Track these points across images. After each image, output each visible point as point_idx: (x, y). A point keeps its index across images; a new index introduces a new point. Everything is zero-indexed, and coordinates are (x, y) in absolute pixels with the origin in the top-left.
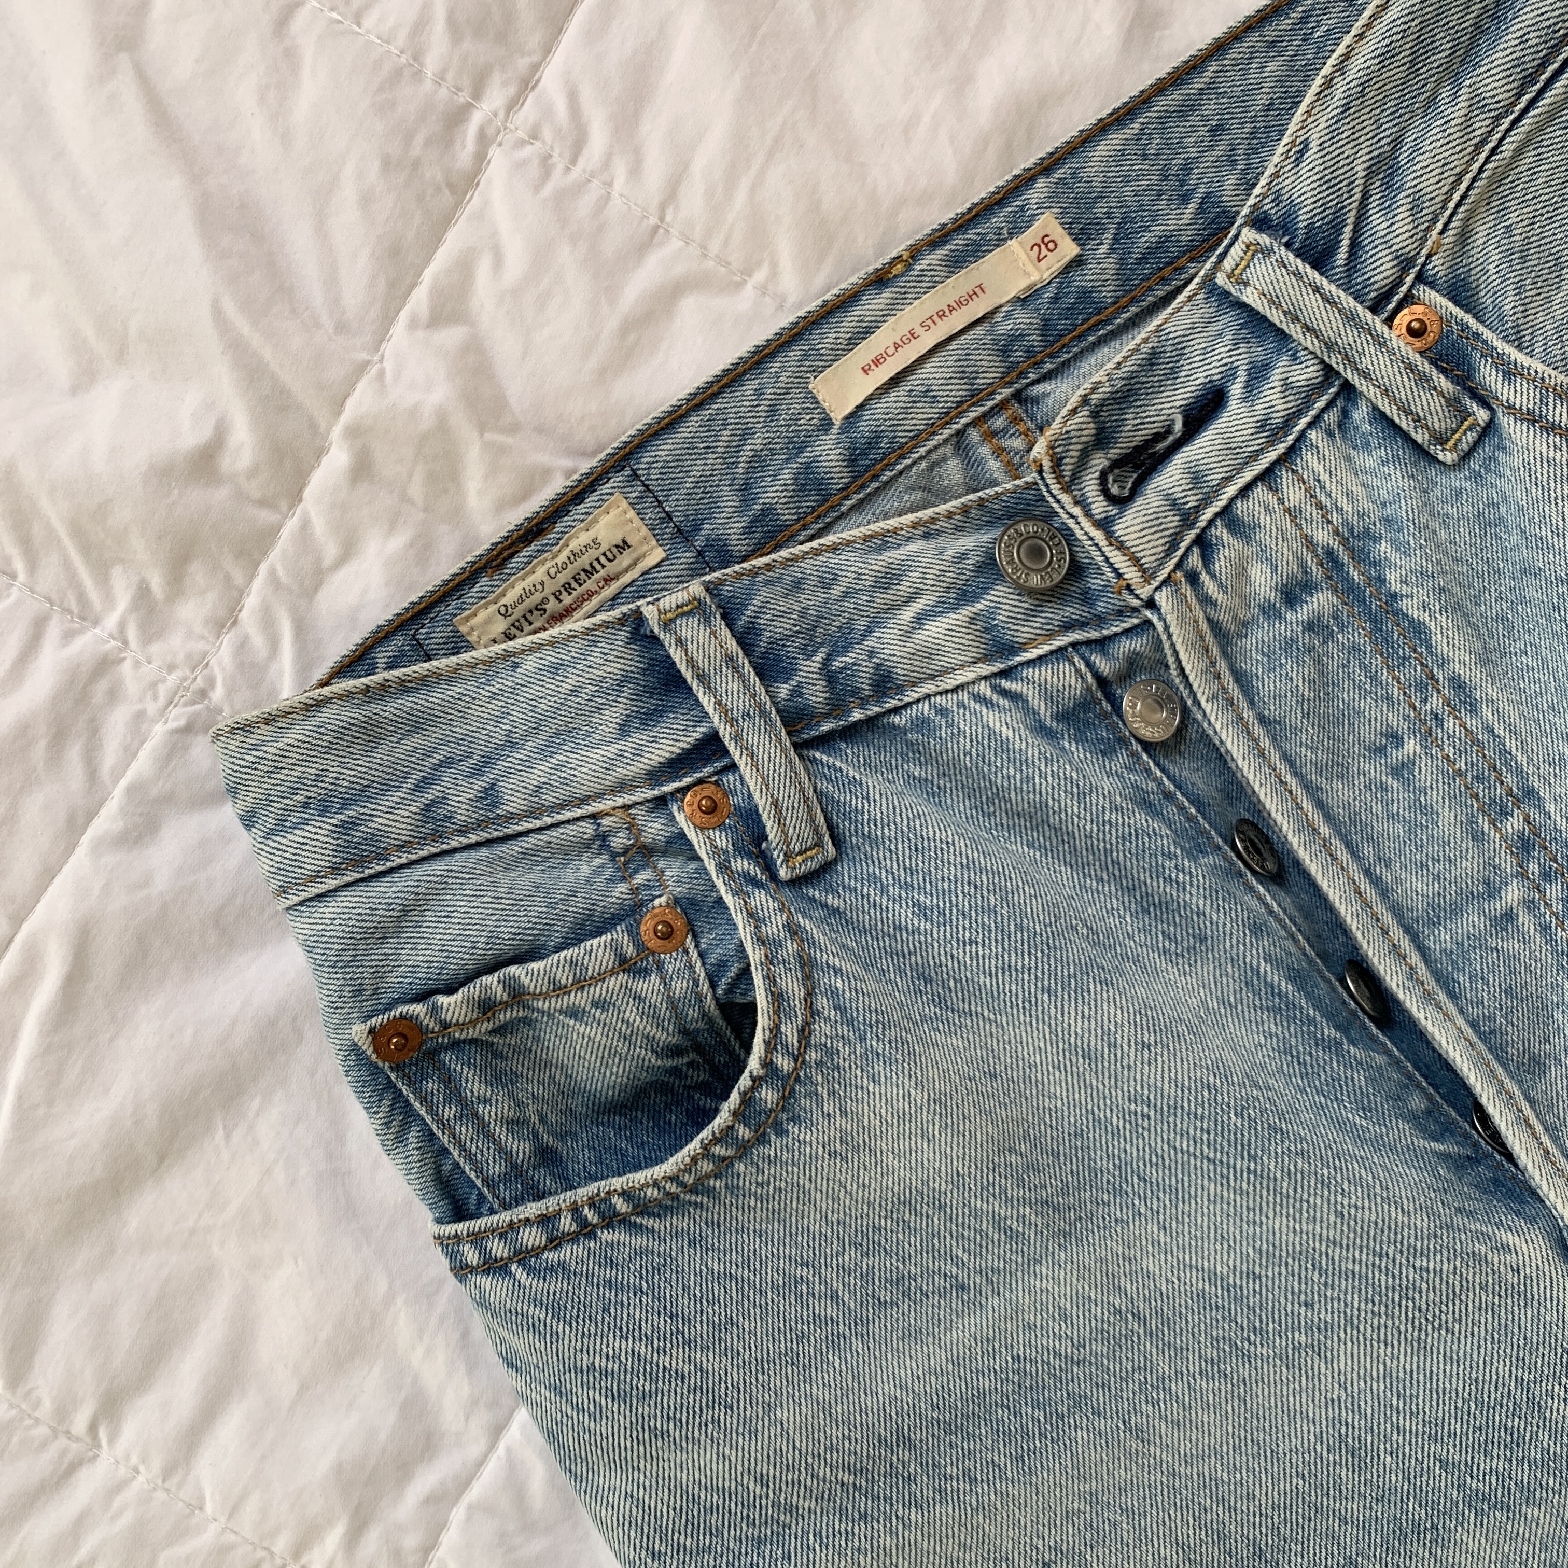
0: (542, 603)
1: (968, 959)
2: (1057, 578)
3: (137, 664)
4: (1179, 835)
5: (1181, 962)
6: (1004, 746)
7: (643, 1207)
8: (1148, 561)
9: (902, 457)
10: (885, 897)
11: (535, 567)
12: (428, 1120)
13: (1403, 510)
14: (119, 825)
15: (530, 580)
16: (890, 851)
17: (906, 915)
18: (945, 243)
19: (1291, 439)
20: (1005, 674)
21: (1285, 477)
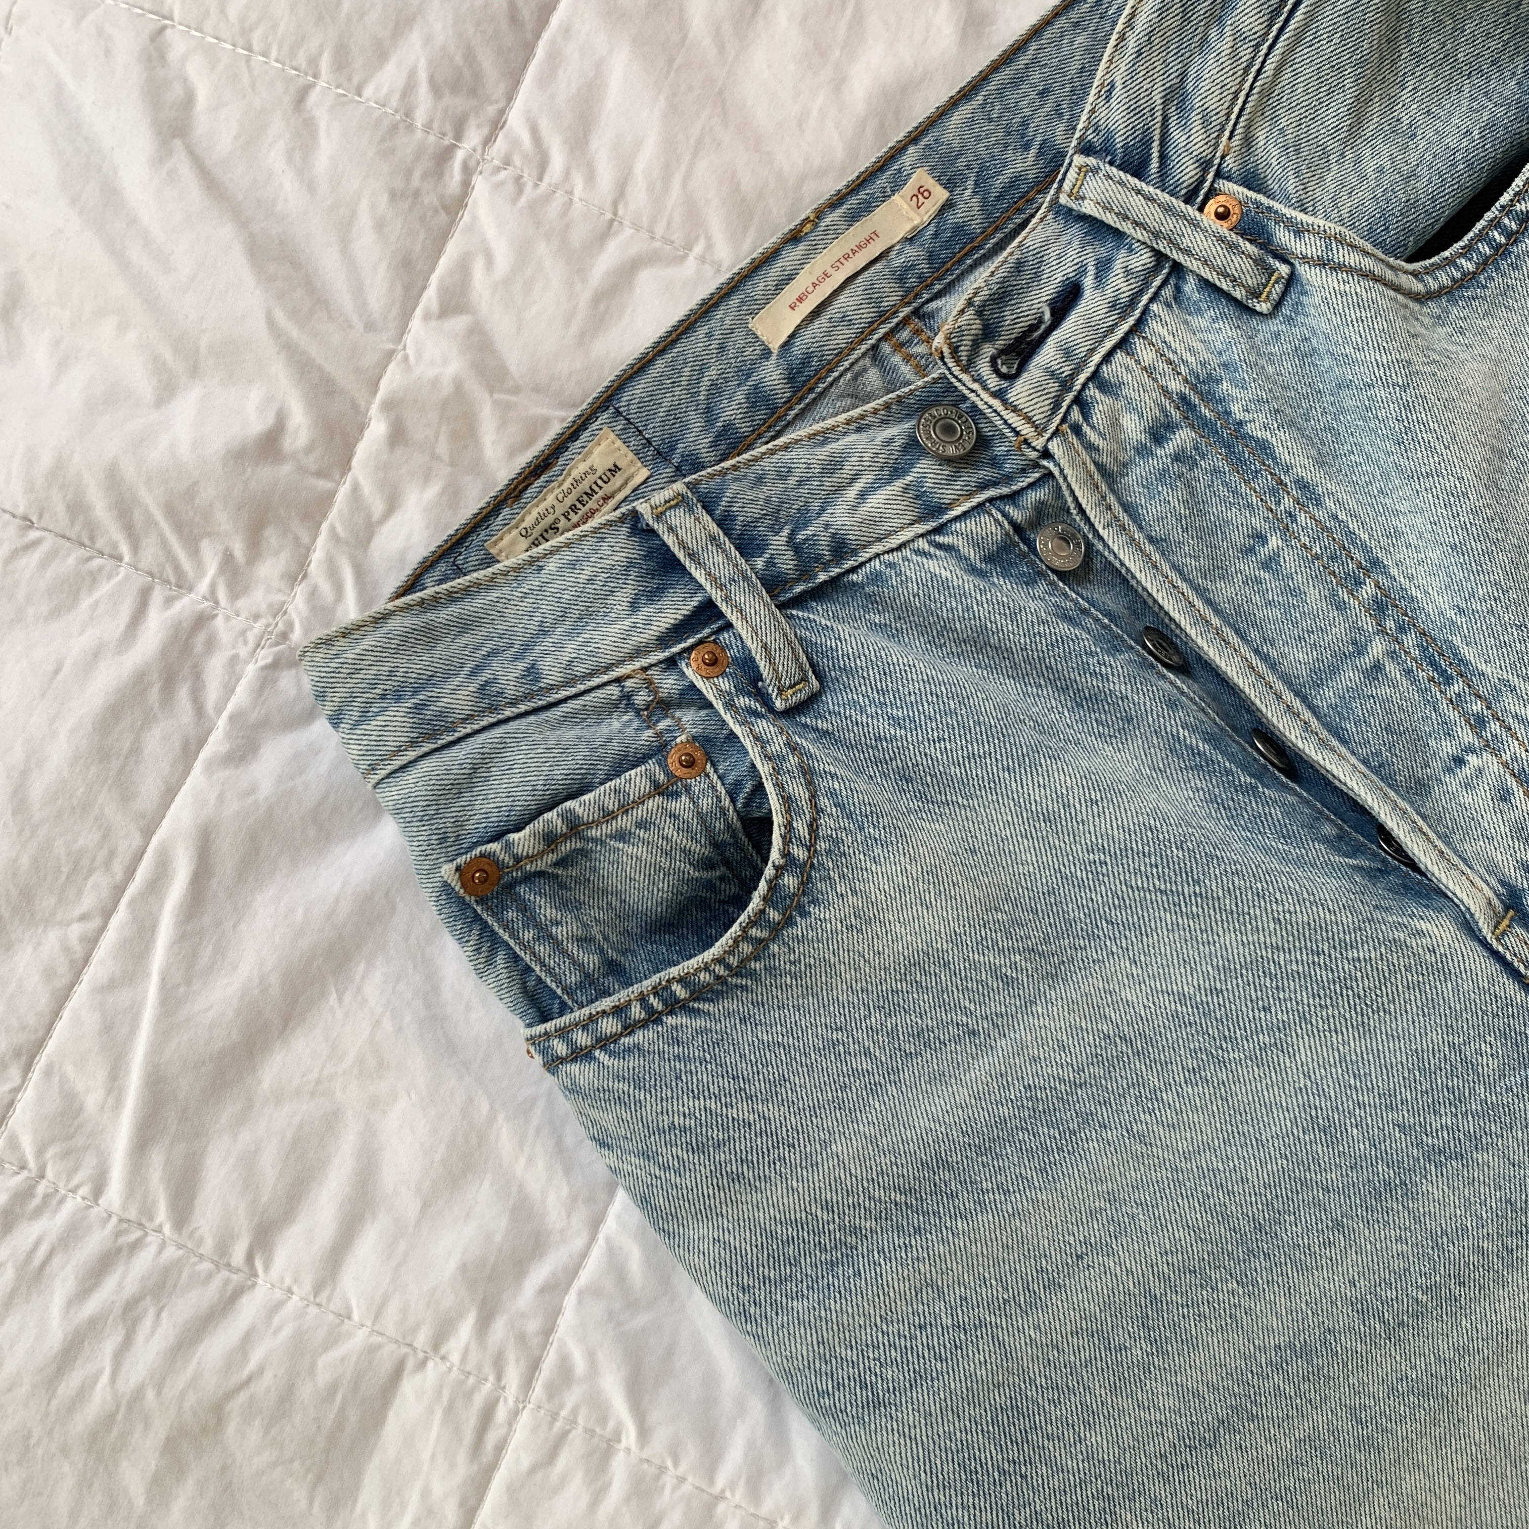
0: (555, 523)
1: (939, 755)
2: (969, 447)
3: (227, 618)
4: (1097, 640)
5: (1114, 741)
6: (945, 585)
7: (699, 993)
8: (1038, 418)
9: (831, 371)
10: (864, 716)
11: (546, 495)
12: (512, 943)
13: (1234, 355)
14: (225, 747)
15: (543, 506)
16: (864, 678)
17: (883, 727)
18: (842, 204)
19: (1137, 313)
20: (938, 530)
21: (1138, 343)
